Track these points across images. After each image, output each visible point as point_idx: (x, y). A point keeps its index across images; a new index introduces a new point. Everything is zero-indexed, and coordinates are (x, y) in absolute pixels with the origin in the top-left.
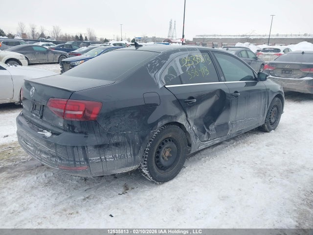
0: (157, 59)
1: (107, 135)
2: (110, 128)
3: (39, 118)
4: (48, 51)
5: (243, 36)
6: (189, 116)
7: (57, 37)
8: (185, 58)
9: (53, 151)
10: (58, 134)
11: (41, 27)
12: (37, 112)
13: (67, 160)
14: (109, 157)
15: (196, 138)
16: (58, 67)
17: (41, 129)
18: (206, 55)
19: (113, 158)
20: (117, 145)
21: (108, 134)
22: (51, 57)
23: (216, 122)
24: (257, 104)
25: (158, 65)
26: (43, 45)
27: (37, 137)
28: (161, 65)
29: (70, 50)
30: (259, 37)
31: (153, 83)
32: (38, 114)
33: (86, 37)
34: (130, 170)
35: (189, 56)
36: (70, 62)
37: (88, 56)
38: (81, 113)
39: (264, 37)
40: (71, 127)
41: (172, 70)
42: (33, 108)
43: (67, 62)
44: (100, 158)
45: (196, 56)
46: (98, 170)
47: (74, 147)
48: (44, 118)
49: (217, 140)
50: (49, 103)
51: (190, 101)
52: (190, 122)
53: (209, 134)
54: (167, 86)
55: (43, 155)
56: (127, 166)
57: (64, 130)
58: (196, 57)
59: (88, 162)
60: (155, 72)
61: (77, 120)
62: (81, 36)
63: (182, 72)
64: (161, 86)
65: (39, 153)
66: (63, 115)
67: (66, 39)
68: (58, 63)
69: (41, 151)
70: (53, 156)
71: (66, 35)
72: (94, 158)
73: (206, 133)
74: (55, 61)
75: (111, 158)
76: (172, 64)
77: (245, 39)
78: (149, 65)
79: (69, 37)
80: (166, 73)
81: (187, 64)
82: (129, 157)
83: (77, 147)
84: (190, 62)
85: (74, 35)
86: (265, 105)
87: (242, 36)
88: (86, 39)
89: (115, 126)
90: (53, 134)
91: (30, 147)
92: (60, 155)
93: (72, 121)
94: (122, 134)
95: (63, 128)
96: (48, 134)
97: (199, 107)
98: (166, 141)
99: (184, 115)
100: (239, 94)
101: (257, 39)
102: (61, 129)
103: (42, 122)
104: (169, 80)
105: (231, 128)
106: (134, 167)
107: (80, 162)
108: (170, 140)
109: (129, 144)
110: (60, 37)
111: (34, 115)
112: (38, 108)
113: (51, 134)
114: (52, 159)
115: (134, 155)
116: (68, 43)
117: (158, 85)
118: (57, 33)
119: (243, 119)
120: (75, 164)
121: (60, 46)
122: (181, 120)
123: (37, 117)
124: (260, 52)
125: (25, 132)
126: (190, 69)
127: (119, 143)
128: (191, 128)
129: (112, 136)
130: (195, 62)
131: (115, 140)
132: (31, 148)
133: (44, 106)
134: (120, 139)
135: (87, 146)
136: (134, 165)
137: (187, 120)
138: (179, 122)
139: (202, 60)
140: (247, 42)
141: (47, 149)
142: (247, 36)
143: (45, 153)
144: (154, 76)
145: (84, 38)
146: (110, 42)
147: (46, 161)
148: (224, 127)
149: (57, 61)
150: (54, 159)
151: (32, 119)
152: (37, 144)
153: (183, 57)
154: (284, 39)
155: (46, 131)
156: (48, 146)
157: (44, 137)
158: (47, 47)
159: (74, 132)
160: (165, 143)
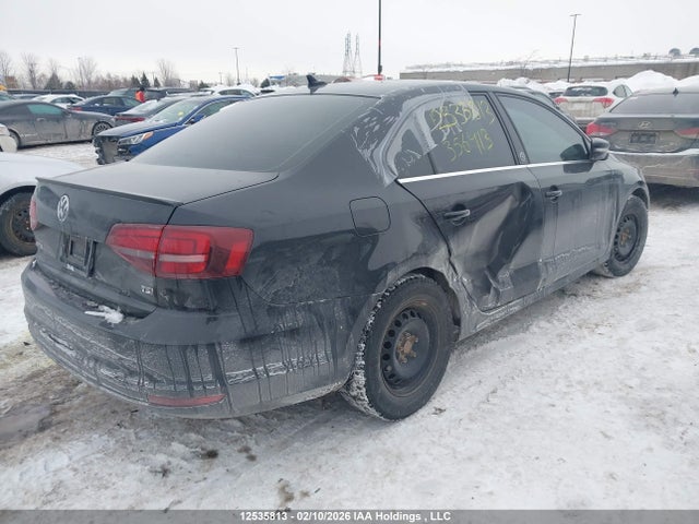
0: (373, 114)
1: (268, 310)
2: (275, 293)
3: (85, 275)
4: (65, 113)
5: (512, 63)
6: (454, 252)
7: (89, 82)
8: (438, 109)
9: (130, 360)
10: (141, 315)
11: (51, 61)
12: (76, 258)
13: (170, 382)
14: (275, 366)
15: (471, 305)
16: (90, 151)
17: (93, 304)
18: (483, 101)
19: (286, 367)
20: (293, 333)
21: (270, 308)
22: (72, 127)
23: (513, 262)
24: (595, 213)
25: (377, 127)
26: (54, 101)
27: (86, 324)
28: (385, 128)
29: (117, 109)
30: (544, 66)
31: (368, 175)
32: (81, 264)
33: (156, 81)
34: (324, 393)
35: (446, 104)
36: (118, 137)
37: (161, 121)
38: (200, 258)
39: (556, 65)
40: (174, 297)
41: (410, 140)
42: (65, 251)
43: (110, 138)
44: (254, 370)
45: (461, 103)
46: (248, 400)
47: (186, 347)
48: (99, 275)
49: (514, 306)
50: (111, 238)
51: (455, 216)
52: (456, 266)
53: (497, 293)
54: (401, 181)
55: (104, 371)
56: (317, 385)
57: (157, 305)
58: (460, 108)
59: (223, 385)
60: (372, 147)
61: (192, 277)
62: (144, 79)
63: (432, 145)
64: (388, 180)
65: (91, 365)
66: (155, 266)
67: (111, 84)
68: (91, 141)
69: (97, 360)
70: (132, 373)
71: (109, 76)
72: (238, 372)
73: (492, 291)
74: (83, 138)
75: (281, 369)
76: (409, 125)
77: (516, 70)
78: (356, 130)
79: (116, 81)
80: (397, 147)
81: (443, 124)
82: (323, 362)
83: (195, 347)
84: (450, 120)
85: (129, 77)
86: (612, 215)
87: (507, 64)
88: (157, 83)
89: (287, 288)
90: (126, 314)
91: (66, 350)
92: (149, 368)
93: (178, 282)
94: (303, 307)
95: (154, 301)
96: (114, 317)
97: (477, 227)
98: (405, 316)
99: (443, 250)
100: (560, 192)
101: (542, 69)
102: (150, 303)
103: (94, 284)
104: (405, 166)
105: (543, 275)
106: (332, 387)
107: (203, 383)
108: (413, 315)
109: (323, 329)
110: (96, 83)
111: (72, 268)
112: (80, 249)
113: (121, 315)
114: (129, 379)
115: (335, 357)
116: (112, 94)
117: (381, 179)
118: (88, 74)
119: (568, 252)
120: (191, 389)
121: (94, 102)
122: (438, 262)
123: (81, 273)
124: (561, 97)
125: (49, 313)
126: (450, 136)
127: (297, 329)
128: (460, 281)
129: (281, 313)
130: (460, 119)
131: (287, 321)
132: (69, 353)
133: (95, 243)
134: (301, 319)
135: (220, 344)
136: (333, 382)
137: (450, 262)
138: (433, 267)
139: (475, 114)
140: (522, 76)
141: (115, 355)
142: (520, 63)
143: (110, 365)
144: (372, 157)
145: (152, 82)
146: (212, 89)
147: (113, 385)
148: (529, 273)
149: (89, 137)
150: (135, 380)
151: (67, 277)
152: (85, 342)
153: (432, 106)
154: (600, 66)
155: (106, 308)
156: (116, 347)
157: (105, 324)
158: (64, 106)
159: (185, 309)
160: (403, 322)
